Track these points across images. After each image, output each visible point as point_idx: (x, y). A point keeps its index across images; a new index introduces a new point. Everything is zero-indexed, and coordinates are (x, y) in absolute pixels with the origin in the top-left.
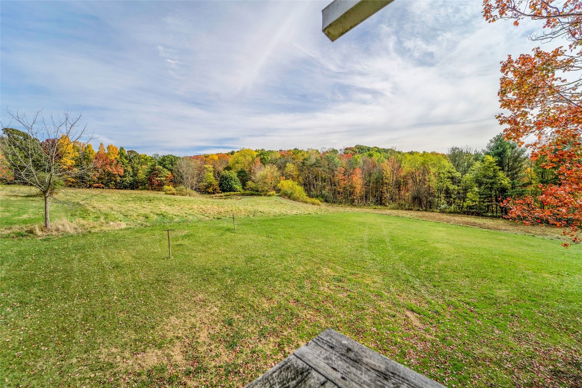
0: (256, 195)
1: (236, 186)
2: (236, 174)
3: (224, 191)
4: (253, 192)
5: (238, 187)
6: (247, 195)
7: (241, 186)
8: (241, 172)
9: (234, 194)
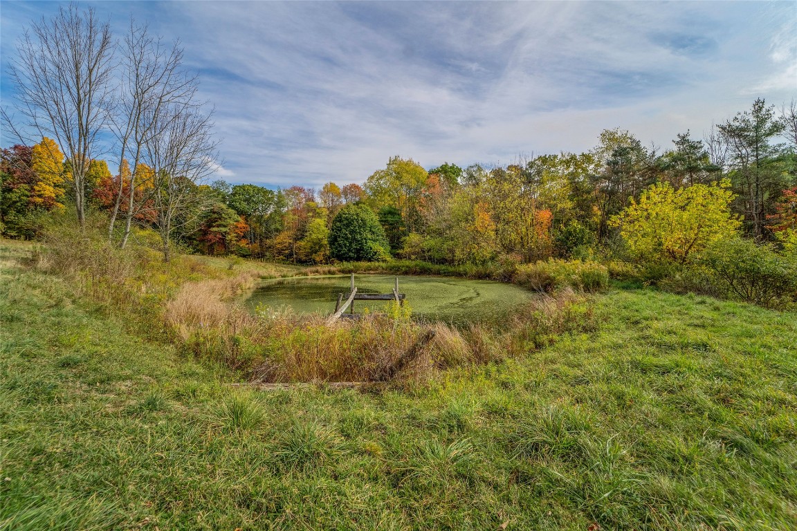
0: (438, 273)
1: (376, 247)
2: (376, 218)
3: (341, 258)
4: (429, 265)
5: (381, 248)
6: (406, 273)
7: (389, 248)
8: (390, 213)
9: (368, 269)
